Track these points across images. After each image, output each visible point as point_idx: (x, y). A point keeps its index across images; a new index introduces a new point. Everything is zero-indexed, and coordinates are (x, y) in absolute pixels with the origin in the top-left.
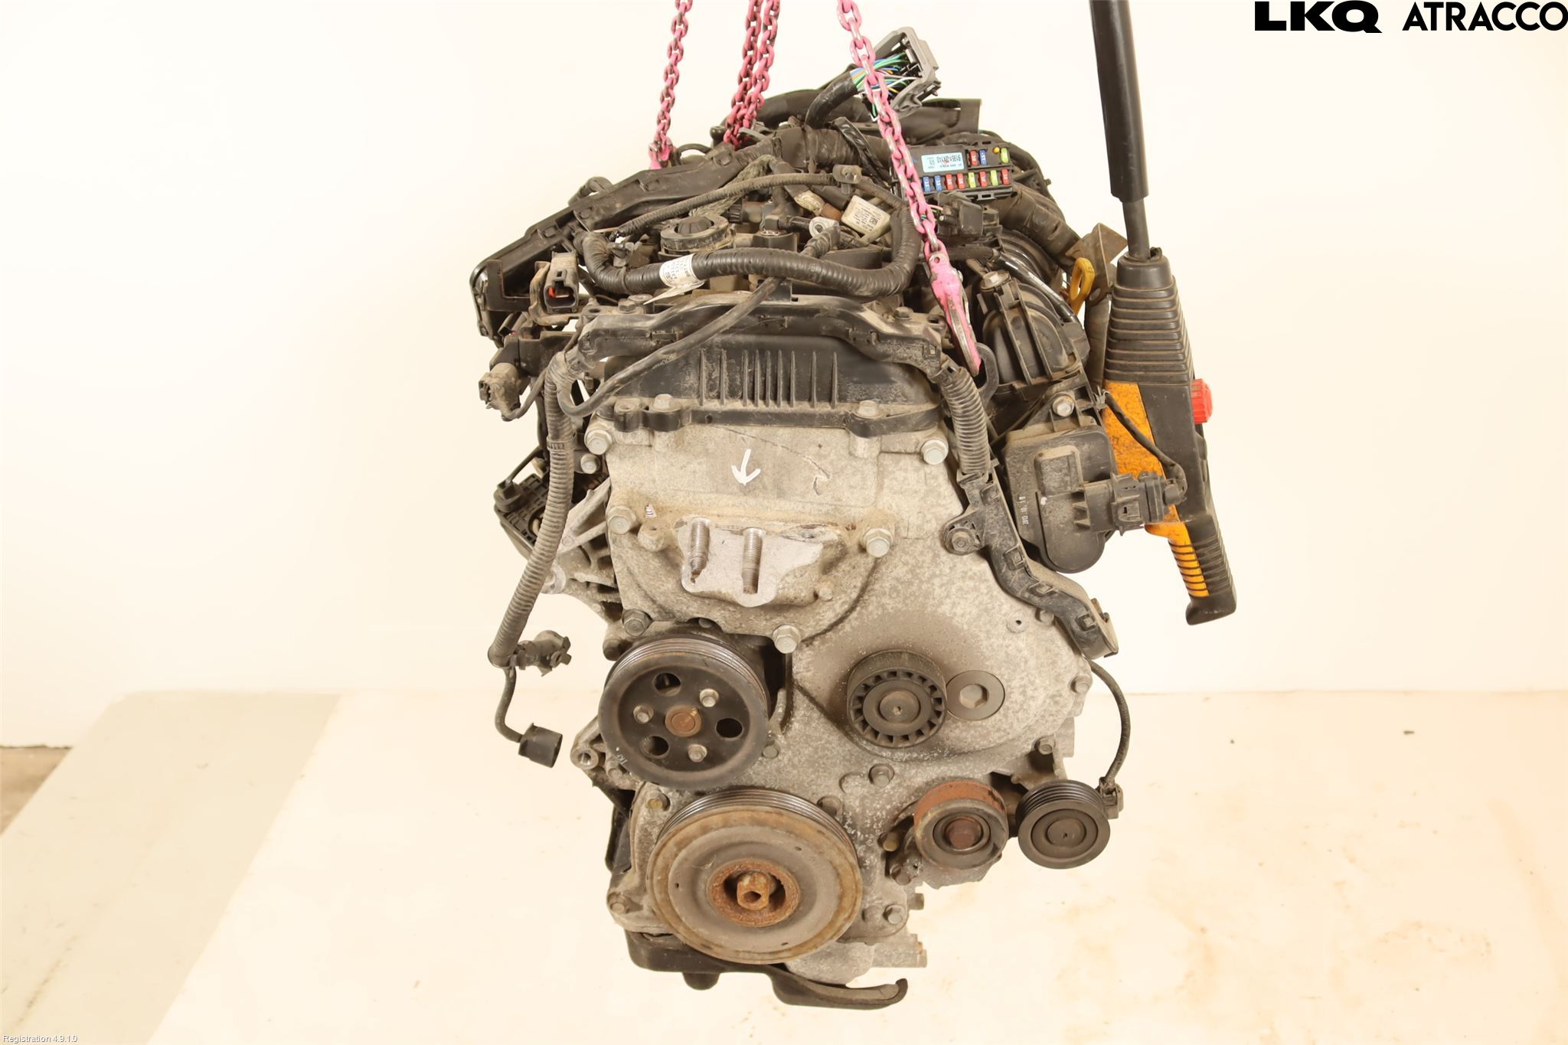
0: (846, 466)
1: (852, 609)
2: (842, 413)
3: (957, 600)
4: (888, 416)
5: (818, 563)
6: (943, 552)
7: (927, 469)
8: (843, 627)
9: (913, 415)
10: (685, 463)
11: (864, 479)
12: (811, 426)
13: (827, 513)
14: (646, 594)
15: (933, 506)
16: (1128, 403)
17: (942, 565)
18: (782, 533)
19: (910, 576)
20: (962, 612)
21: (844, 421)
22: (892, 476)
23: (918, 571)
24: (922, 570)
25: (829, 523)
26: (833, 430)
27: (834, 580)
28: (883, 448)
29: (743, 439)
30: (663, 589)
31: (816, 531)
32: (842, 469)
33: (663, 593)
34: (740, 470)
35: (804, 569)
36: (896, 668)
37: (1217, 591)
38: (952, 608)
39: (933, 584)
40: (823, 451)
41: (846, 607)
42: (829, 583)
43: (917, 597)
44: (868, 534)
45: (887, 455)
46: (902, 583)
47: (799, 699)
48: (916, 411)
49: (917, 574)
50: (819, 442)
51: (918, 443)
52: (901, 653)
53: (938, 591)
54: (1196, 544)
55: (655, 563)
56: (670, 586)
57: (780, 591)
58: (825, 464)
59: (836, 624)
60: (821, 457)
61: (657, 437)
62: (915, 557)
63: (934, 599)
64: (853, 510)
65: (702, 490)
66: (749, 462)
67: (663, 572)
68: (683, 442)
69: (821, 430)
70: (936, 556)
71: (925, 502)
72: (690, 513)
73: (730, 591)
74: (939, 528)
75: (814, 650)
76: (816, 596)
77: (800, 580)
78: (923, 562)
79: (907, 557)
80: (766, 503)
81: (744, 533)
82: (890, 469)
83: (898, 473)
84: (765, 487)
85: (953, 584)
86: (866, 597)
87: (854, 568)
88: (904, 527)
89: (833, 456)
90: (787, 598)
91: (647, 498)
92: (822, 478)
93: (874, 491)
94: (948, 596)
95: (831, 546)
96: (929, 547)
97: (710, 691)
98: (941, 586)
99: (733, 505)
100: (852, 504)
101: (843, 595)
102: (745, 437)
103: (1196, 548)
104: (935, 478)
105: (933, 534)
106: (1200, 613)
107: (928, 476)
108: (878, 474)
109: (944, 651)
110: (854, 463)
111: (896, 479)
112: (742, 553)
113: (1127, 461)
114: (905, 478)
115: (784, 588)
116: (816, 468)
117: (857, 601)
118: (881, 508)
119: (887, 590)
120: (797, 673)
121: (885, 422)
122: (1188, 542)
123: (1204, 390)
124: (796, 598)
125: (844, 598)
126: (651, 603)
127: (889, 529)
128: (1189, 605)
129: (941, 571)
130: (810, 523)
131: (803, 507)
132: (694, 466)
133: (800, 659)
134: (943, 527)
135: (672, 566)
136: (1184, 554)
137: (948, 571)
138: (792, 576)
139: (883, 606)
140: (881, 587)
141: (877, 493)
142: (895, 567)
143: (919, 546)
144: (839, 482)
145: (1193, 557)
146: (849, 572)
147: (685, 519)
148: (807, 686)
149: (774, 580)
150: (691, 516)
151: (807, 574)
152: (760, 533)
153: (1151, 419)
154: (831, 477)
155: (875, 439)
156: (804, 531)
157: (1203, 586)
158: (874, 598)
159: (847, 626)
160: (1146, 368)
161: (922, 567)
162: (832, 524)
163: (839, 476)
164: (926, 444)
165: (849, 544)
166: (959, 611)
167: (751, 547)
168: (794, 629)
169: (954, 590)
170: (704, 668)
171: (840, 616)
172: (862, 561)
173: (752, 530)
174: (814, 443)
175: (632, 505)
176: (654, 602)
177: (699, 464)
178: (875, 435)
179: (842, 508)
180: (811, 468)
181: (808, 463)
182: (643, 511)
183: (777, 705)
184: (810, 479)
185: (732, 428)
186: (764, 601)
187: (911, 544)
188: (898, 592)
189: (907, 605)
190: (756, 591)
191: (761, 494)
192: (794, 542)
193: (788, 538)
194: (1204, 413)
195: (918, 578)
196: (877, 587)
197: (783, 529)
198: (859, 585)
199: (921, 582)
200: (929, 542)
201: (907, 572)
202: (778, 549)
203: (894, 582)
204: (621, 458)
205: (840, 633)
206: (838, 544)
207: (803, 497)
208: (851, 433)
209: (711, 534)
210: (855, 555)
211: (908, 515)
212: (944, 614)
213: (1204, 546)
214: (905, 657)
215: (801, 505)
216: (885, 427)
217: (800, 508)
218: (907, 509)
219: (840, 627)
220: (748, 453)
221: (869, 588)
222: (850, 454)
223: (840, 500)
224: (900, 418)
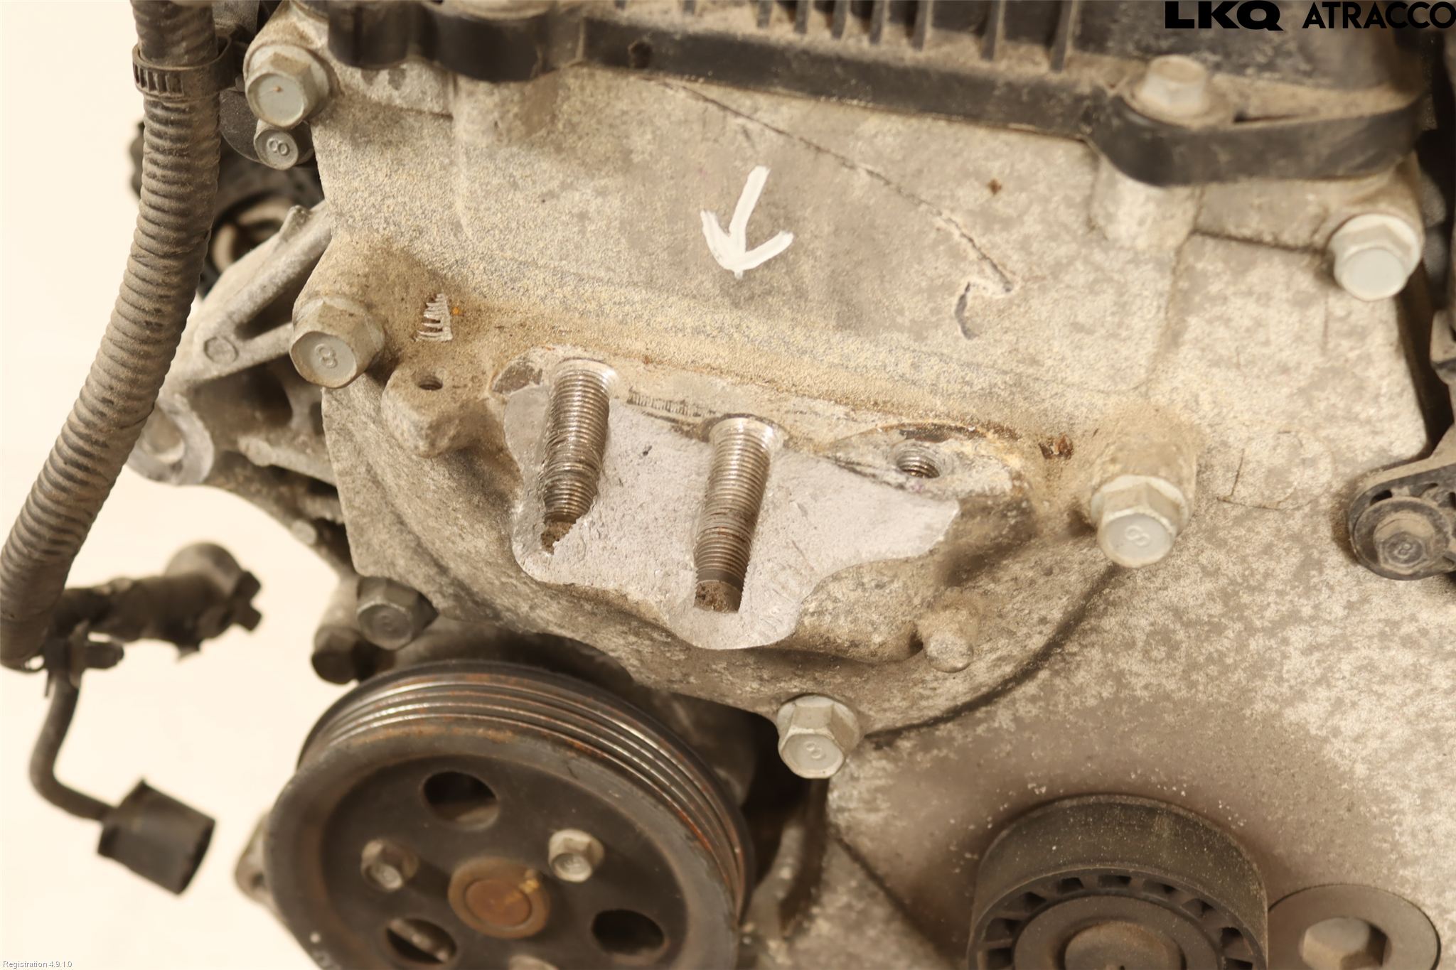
0: (1071, 261)
1: (1025, 674)
2: (1085, 89)
3: (1350, 696)
4: (1240, 118)
5: (937, 557)
6: (1335, 557)
7: (1337, 305)
8: (990, 717)
9: (1328, 125)
10: (554, 184)
11: (1122, 308)
12: (974, 117)
13: (988, 394)
14: (419, 544)
15: (1331, 419)
17: (1325, 593)
18: (836, 445)
19: (1217, 609)
20: (1358, 728)
21: (1087, 118)
22: (1218, 310)
23: (1245, 598)
24: (1259, 598)
25: (989, 426)
26: (1044, 143)
27: (980, 603)
28: (1201, 220)
29: (746, 133)
30: (462, 546)
31: (945, 450)
32: (1058, 269)
33: (465, 557)
34: (726, 228)
35: (895, 566)
36: (1131, 869)
38: (1331, 714)
39: (1285, 641)
40: (1001, 205)
41: (1008, 669)
42: (963, 614)
43: (1226, 670)
44: (1106, 489)
45: (1210, 243)
46: (1188, 625)
47: (837, 865)
48: (1338, 113)
49: (1241, 608)
50: (995, 175)
51: (1323, 218)
52: (1152, 812)
53: (1296, 662)
55: (438, 478)
56: (481, 544)
57: (807, 621)
58: (1002, 244)
59: (971, 706)
60: (988, 219)
61: (463, 95)
62: (1243, 560)
63: (1280, 680)
64: (1071, 397)
65: (602, 273)
66: (759, 205)
67: (458, 503)
68: (554, 117)
69: (1004, 136)
70: (1310, 564)
71: (1309, 403)
72: (560, 342)
73: (652, 600)
74: (1338, 486)
75: (895, 760)
76: (916, 645)
77: (875, 596)
78: (1267, 575)
79: (1220, 556)
80: (799, 336)
81: (715, 433)
82: (1214, 288)
83: (1239, 302)
84: (800, 293)
85: (1349, 648)
86: (1072, 647)
87: (1049, 572)
88: (1228, 469)
89: (1031, 225)
90: (827, 641)
91: (434, 274)
92: (987, 288)
93: (1149, 347)
94: (1323, 681)
95: (986, 510)
96: (1296, 538)
97: (580, 839)
98: (1309, 650)
99: (697, 331)
100: (1074, 378)
101: (1002, 642)
102: (750, 126)
104: (1359, 334)
105: (1314, 501)
107: (1335, 326)
108: (1172, 298)
109: (1282, 822)
110: (1098, 256)
111: (1227, 321)
112: (701, 495)
114: (1259, 323)
115: (820, 613)
116: (973, 255)
117: (1042, 657)
118: (1163, 401)
119: (1140, 638)
120: (841, 810)
121: (1227, 140)
124: (854, 644)
125: (1004, 646)
126: (433, 571)
127: (1179, 483)
129: (1316, 607)
130: (930, 420)
131: (915, 366)
132: (583, 196)
133: (854, 779)
134: (1353, 484)
135: (486, 495)
137: (1339, 611)
138: (850, 583)
139: (1120, 678)
140: (1123, 624)
141: (1156, 357)
142: (1177, 578)
143: (1264, 530)
144: (1040, 307)
146: (1032, 582)
147: (538, 359)
148: (866, 845)
149: (793, 584)
150: (560, 352)
151: (896, 585)
152: (768, 437)
154: (1017, 288)
155: (1181, 192)
156: (905, 445)
158: (1095, 653)
159: (1002, 716)
161: (1259, 588)
162: (999, 430)
163: (1044, 290)
164: (1351, 227)
165: (1043, 508)
166: (1349, 724)
167: (733, 475)
168: (842, 710)
169: (1346, 667)
170: (567, 778)
171: (984, 690)
172: (1078, 557)
173: (740, 424)
174: (977, 174)
175: (374, 297)
176: (443, 570)
177: (602, 193)
178: (1185, 181)
179: (1037, 386)
180: (956, 255)
181: (948, 236)
182: (412, 315)
183: (779, 860)
184: (949, 288)
185: (715, 92)
186: (757, 641)
187: (1238, 521)
188: (1173, 647)
189: (1192, 685)
190: (735, 604)
191: (787, 311)
192: (867, 485)
193: (851, 467)
195: (1241, 618)
196: (1110, 623)
197: (842, 431)
198: (1057, 615)
199: (1250, 630)
200: (1296, 523)
201: (1210, 597)
202: (814, 497)
203: (1165, 619)
204: (359, 138)
205: (980, 730)
206: (1009, 506)
207: (919, 337)
208: (1106, 165)
209: (612, 417)
210: (1058, 539)
211: (1244, 434)
212: (1301, 726)
214: (1163, 828)
215: (907, 359)
216: (1224, 157)
217: (904, 367)
218: (1246, 417)
219: (980, 713)
220: (757, 179)
221: (1085, 625)
222: (1091, 225)
223: (1034, 362)
224: (1282, 131)
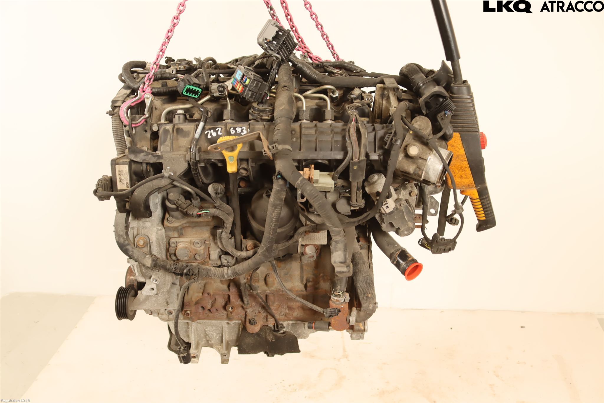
16: (455, 140)
37: (489, 217)
54: (481, 198)
103: (481, 200)
106: (482, 226)
113: (455, 164)
122: (478, 197)
123: (484, 136)
128: (477, 224)
136: (476, 202)
145: (480, 203)
153: (464, 146)
157: (483, 215)
160: (462, 127)
194: (484, 144)
213: (484, 199)
